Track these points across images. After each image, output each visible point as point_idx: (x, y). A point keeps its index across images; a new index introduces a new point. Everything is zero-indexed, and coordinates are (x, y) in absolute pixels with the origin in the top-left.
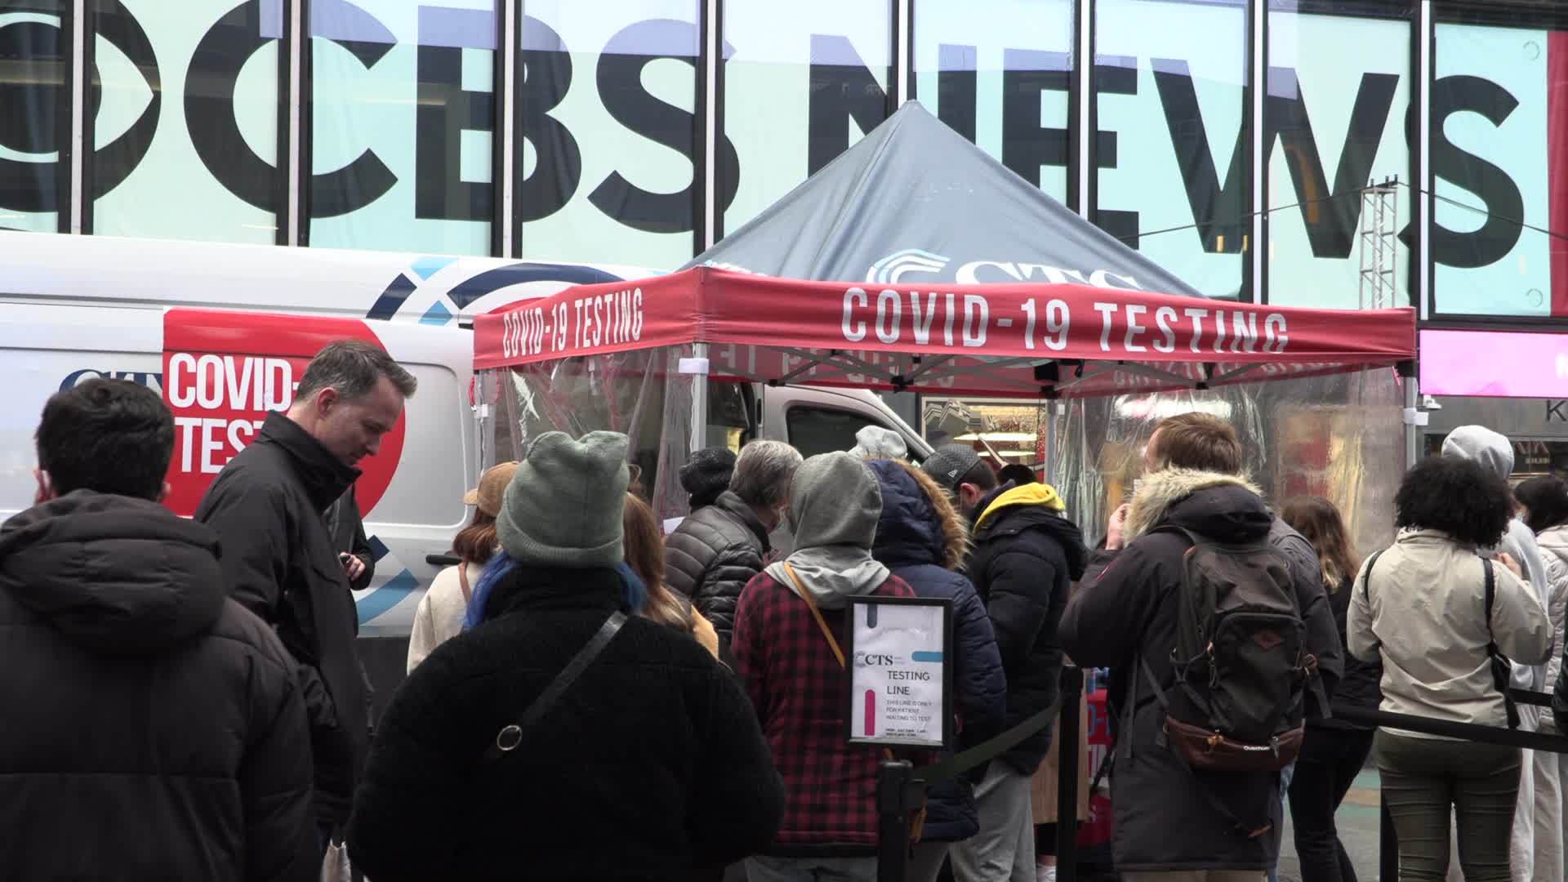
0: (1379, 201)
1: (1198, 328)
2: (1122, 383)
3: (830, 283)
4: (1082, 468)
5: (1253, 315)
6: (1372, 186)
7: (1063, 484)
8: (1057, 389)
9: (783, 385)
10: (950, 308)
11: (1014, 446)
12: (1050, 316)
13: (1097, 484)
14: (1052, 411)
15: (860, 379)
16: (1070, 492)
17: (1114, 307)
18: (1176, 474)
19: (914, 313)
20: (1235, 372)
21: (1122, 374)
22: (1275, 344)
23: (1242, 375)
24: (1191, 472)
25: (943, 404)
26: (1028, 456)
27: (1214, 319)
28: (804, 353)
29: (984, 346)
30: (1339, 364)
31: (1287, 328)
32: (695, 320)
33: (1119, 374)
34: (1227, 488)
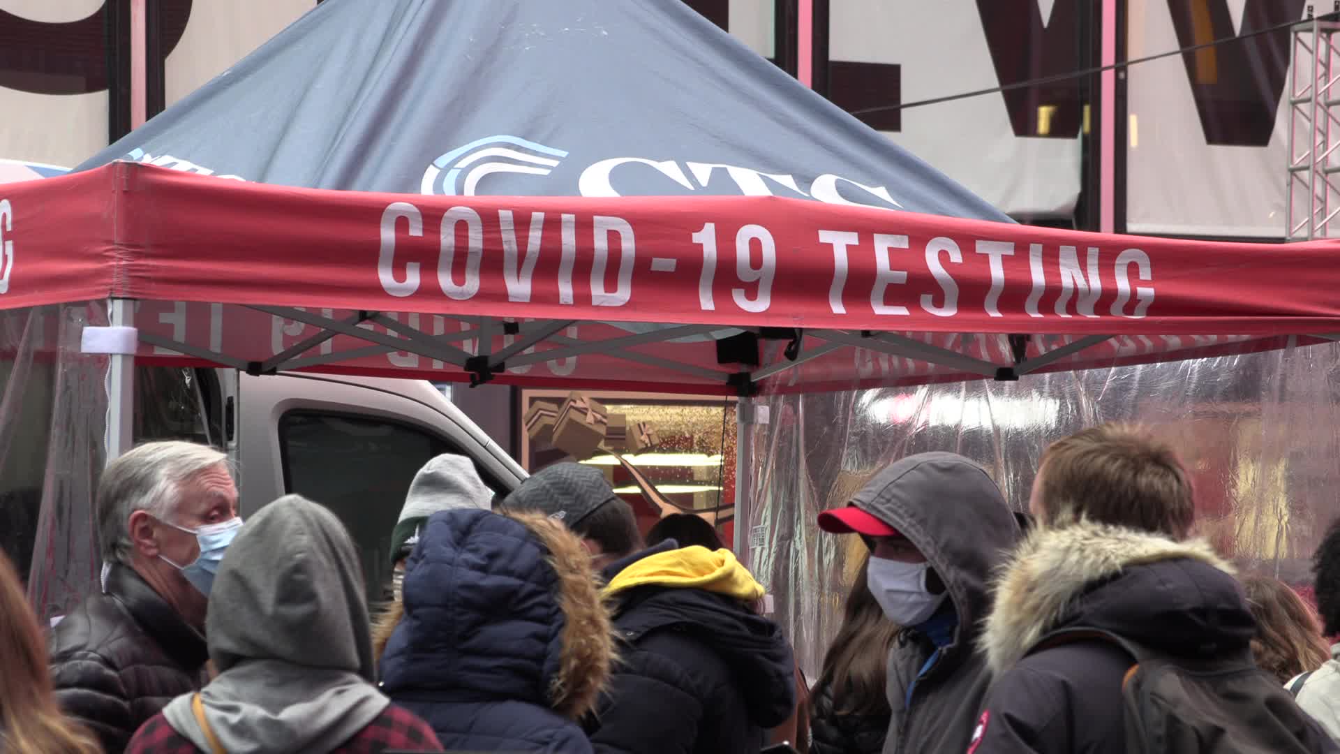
0: (1322, 45)
1: (997, 272)
2: (867, 370)
3: (356, 193)
4: (799, 518)
5: (1093, 252)
6: (1310, 18)
7: (766, 546)
8: (756, 378)
9: (273, 372)
10: (568, 239)
11: (684, 475)
12: (743, 251)
13: (825, 546)
14: (748, 417)
15: (411, 362)
16: (777, 559)
17: (853, 238)
18: (1095, 534)
19: (505, 247)
20: (1066, 350)
21: (869, 351)
22: (1133, 302)
23: (1075, 357)
24: (1124, 533)
25: (559, 401)
26: (708, 493)
27: (1026, 259)
28: (311, 317)
29: (629, 305)
30: (1245, 337)
31: (1152, 277)
32: (112, 258)
33: (863, 352)
34: (1185, 563)
